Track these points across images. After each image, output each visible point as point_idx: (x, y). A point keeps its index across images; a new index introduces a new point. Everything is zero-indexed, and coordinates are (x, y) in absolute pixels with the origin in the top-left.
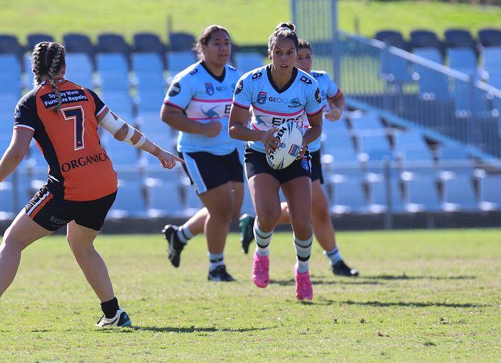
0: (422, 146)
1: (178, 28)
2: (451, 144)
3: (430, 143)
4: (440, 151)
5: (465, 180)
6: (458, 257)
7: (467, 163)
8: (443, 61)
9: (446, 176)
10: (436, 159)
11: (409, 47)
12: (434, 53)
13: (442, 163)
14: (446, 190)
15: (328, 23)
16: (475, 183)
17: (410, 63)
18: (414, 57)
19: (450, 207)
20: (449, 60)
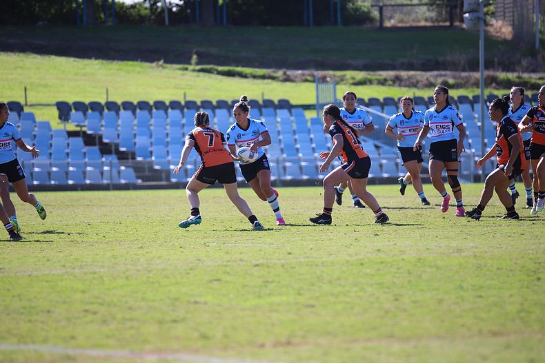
0: (373, 148)
1: (266, 97)
2: (386, 148)
3: (377, 147)
4: (381, 151)
5: (392, 163)
6: (389, 197)
7: (393, 156)
8: (382, 112)
9: (384, 161)
10: (379, 154)
11: (367, 105)
12: (379, 108)
13: (382, 156)
14: (384, 168)
15: (332, 95)
16: (397, 164)
17: (368, 112)
18: (370, 110)
19: (385, 175)
20: (385, 111)
